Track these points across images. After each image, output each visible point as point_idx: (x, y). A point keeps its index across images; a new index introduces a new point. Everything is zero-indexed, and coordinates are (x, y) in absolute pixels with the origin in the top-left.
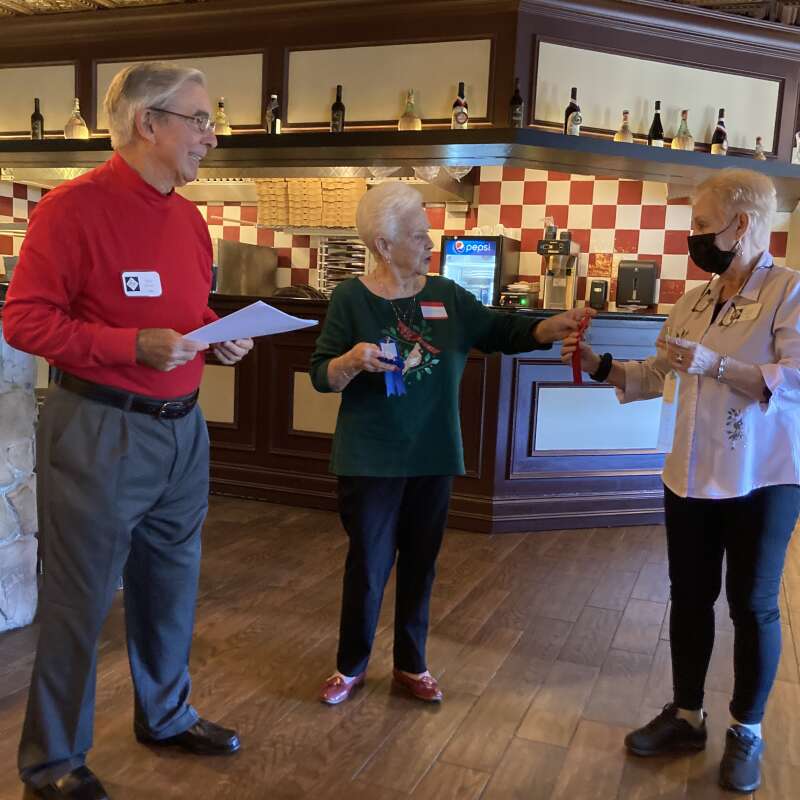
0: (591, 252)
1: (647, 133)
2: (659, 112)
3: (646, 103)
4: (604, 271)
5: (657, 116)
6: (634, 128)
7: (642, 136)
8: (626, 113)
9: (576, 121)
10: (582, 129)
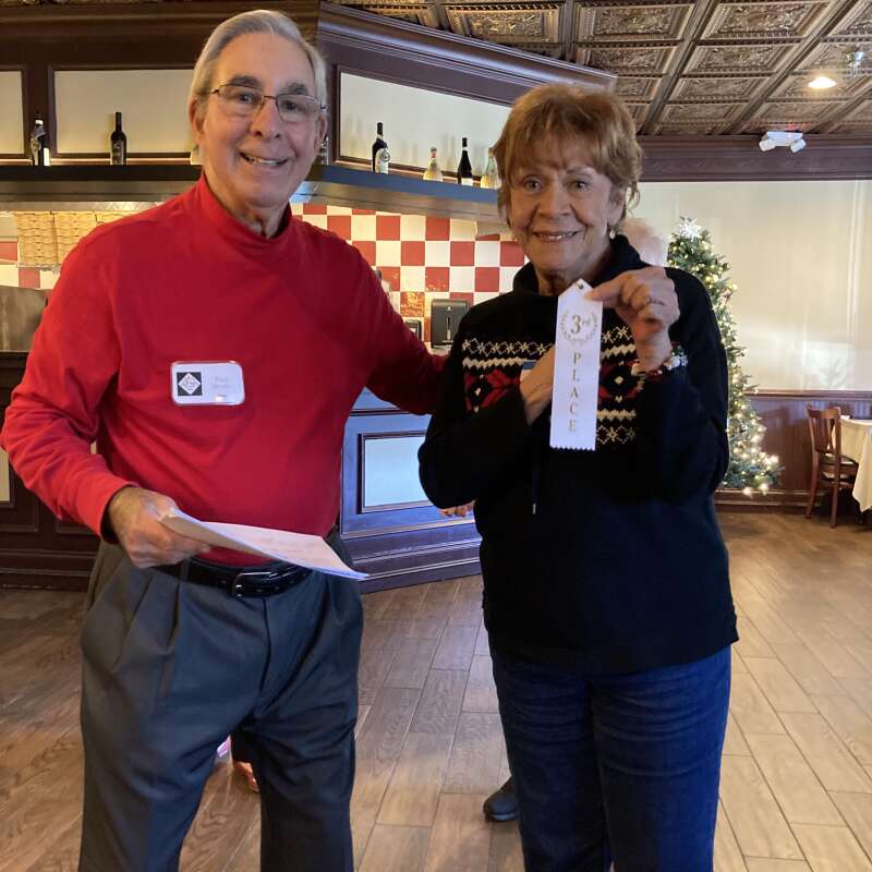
0: (402, 290)
1: (456, 170)
2: (466, 149)
3: (453, 139)
4: (416, 310)
5: (465, 153)
6: (442, 166)
7: (451, 174)
8: (434, 150)
9: (383, 157)
10: (390, 166)
